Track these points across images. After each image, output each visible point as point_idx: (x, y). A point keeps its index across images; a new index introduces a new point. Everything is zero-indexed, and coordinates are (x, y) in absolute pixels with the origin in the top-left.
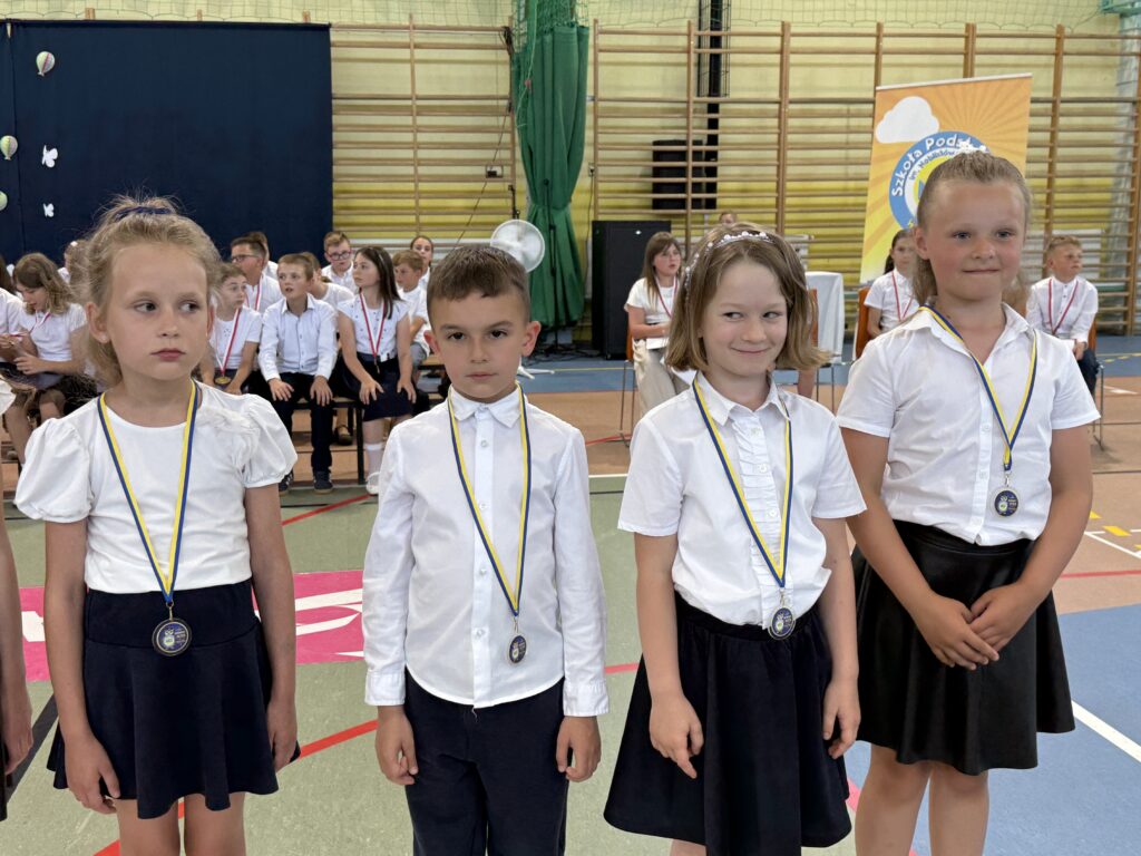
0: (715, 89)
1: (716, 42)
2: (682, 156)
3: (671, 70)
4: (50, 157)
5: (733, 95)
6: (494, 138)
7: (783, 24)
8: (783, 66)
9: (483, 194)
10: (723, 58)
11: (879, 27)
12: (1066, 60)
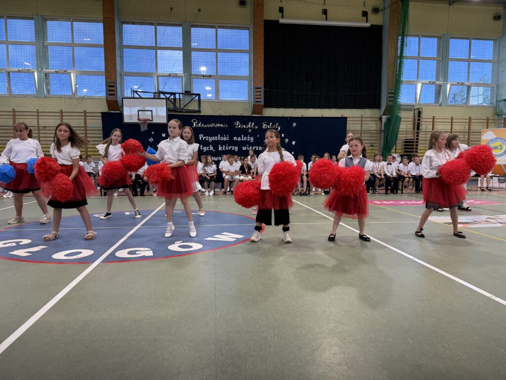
0: (418, 129)
1: (419, 120)
2: (413, 142)
3: (409, 125)
4: (294, 143)
5: (423, 130)
6: (375, 138)
7: (433, 117)
8: (433, 125)
9: (373, 149)
10: (421, 123)
11: (452, 117)
12: (489, 124)
